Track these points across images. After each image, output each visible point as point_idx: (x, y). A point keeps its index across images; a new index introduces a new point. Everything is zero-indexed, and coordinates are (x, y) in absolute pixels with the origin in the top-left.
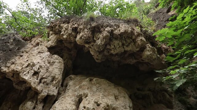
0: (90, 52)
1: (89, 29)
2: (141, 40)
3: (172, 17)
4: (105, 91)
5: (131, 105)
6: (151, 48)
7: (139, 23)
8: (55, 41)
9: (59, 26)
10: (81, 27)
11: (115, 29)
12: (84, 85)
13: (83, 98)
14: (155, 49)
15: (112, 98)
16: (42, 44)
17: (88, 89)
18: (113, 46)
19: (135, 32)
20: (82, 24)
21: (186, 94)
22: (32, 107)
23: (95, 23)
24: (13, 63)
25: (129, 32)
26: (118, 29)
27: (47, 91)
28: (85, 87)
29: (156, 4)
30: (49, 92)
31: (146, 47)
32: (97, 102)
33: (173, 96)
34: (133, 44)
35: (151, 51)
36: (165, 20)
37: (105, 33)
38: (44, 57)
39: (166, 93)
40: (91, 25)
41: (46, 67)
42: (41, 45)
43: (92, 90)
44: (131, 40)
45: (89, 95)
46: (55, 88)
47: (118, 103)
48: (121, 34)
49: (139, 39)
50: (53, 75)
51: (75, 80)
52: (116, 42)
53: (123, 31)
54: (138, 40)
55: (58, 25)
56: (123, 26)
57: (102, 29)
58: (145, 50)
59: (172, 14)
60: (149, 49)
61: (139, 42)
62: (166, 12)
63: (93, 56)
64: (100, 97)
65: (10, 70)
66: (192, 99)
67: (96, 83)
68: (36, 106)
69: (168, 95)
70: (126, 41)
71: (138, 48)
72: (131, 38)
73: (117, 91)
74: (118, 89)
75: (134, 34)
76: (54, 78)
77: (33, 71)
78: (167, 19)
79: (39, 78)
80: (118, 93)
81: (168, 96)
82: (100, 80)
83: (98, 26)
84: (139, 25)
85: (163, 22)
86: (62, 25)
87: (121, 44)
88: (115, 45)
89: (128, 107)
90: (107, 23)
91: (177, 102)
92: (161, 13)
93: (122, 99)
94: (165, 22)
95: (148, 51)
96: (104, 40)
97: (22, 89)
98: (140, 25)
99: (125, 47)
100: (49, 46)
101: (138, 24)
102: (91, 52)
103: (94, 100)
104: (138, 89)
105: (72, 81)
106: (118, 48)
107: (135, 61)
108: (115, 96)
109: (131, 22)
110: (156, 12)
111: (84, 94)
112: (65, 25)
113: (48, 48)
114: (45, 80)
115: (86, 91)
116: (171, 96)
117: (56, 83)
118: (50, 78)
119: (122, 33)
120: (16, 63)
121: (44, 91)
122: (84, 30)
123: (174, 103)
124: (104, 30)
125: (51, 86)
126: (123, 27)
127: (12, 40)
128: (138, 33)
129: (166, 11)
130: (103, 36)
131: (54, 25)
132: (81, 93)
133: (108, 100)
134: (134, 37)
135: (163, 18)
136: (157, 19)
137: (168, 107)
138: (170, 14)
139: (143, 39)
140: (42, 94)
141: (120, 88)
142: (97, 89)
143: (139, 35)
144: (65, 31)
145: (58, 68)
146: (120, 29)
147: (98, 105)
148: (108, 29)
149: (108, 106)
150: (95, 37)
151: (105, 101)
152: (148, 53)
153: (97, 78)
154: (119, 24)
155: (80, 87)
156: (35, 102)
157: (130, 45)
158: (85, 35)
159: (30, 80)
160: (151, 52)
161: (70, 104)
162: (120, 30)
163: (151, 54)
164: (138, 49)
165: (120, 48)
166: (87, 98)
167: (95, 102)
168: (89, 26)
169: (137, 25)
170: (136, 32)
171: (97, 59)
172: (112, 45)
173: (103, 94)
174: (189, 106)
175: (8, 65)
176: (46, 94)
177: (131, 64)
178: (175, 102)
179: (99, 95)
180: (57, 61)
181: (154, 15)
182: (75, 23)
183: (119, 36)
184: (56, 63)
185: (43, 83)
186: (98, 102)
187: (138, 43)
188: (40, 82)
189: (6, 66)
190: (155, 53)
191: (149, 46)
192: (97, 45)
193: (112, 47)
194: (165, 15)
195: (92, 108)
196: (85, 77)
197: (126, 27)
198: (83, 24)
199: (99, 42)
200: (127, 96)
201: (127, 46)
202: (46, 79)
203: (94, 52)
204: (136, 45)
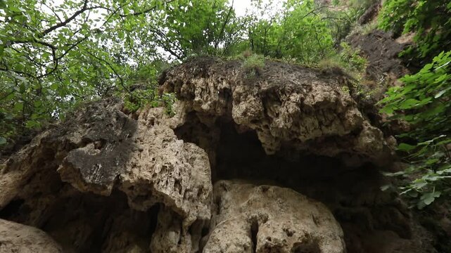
0: (258, 137)
1: (257, 95)
2: (355, 115)
3: (404, 49)
4: (295, 209)
5: (342, 233)
6: (374, 131)
7: (345, 78)
8: (184, 114)
9: (188, 83)
10: (239, 89)
11: (305, 95)
12: (255, 200)
13: (259, 222)
14: (379, 132)
15: (310, 221)
16: (159, 120)
17: (264, 206)
18: (304, 129)
19: (342, 99)
20: (238, 83)
21: (436, 211)
22: (178, 240)
23: (266, 83)
24: (134, 166)
25: (332, 101)
26: (310, 94)
27: (196, 213)
28: (258, 203)
29: (366, 12)
30: (200, 215)
31: (363, 128)
32: (287, 230)
33: (411, 215)
34: (338, 122)
35: (373, 136)
36: (389, 55)
37: (292, 108)
38: (177, 150)
39: (396, 211)
40: (259, 87)
41: (187, 169)
42: (158, 123)
43: (271, 210)
44: (335, 115)
45: (270, 217)
46: (206, 207)
47: (321, 230)
48: (318, 105)
49: (351, 115)
50: (199, 183)
51: (232, 191)
52: (309, 121)
53: (320, 100)
54: (348, 117)
55: (185, 82)
56: (319, 87)
57: (283, 97)
58: (361, 134)
59: (405, 41)
60: (368, 131)
61: (351, 120)
62: (392, 38)
63: (263, 145)
64: (292, 221)
65: (136, 178)
66: (446, 220)
67: (276, 196)
68: (183, 238)
69: (402, 213)
70: (325, 117)
71: (348, 130)
72: (335, 111)
73: (315, 209)
74: (317, 206)
75: (341, 104)
76: (201, 190)
77: (173, 180)
78: (393, 54)
79: (183, 191)
80: (318, 213)
81: (400, 216)
82: (281, 190)
83: (274, 90)
84: (346, 82)
85: (386, 59)
86: (193, 81)
87: (317, 123)
88: (307, 125)
89: (338, 237)
90: (291, 85)
91: (419, 227)
92: (380, 37)
93: (327, 222)
94: (389, 59)
95: (368, 135)
96: (291, 119)
97: (143, 210)
98: (348, 82)
99: (323, 127)
100: (176, 127)
101: (343, 80)
102: (260, 138)
103: (281, 226)
104: (343, 204)
105: (228, 192)
106: (312, 131)
107: (338, 151)
108: (314, 218)
109: (329, 74)
110: (369, 34)
111: (261, 216)
112: (200, 82)
113: (175, 130)
114: (191, 193)
115: (264, 211)
116: (407, 216)
117: (207, 198)
118: (196, 190)
119: (318, 103)
120: (139, 165)
121: (191, 213)
122: (246, 96)
123: (413, 229)
124: (289, 99)
125: (200, 205)
126: (320, 92)
127: (115, 120)
128: (348, 101)
129: (390, 34)
130: (287, 111)
131: (175, 82)
132: (255, 215)
133: (306, 226)
134: (340, 110)
135: (386, 50)
136: (372, 50)
137: (402, 236)
138: (400, 41)
139: (358, 113)
140: (190, 219)
141: (319, 204)
142: (282, 208)
143: (350, 105)
144: (201, 95)
145: (204, 169)
146: (314, 94)
147: (290, 234)
148: (295, 97)
149: (307, 235)
150: (268, 110)
151: (302, 228)
152: (367, 140)
153: (276, 187)
154: (309, 84)
155: (249, 204)
156: (179, 232)
157: (333, 125)
158: (252, 109)
159: (173, 195)
160: (373, 139)
161: (240, 233)
162: (313, 97)
163: (372, 142)
164: (347, 133)
165: (315, 131)
166: (268, 222)
167: (284, 230)
168: (256, 90)
169: (341, 81)
170: (345, 100)
171: (270, 150)
172: (301, 127)
173: (294, 216)
174: (441, 233)
175: (129, 169)
176: (195, 218)
177: (331, 156)
178: (415, 227)
179: (288, 218)
180: (198, 156)
181: (365, 41)
182: (222, 79)
183: (314, 109)
184: (197, 160)
185: (189, 199)
186: (290, 230)
187: (349, 122)
188: (184, 198)
189: (126, 172)
190: (380, 139)
191: (367, 126)
192: (277, 128)
193: (302, 129)
194: (390, 43)
195: (282, 240)
196: (250, 185)
197: (325, 91)
198: (241, 83)
199: (280, 122)
200: (333, 218)
201: (327, 126)
202: (191, 191)
203: (266, 137)
204: (346, 126)
